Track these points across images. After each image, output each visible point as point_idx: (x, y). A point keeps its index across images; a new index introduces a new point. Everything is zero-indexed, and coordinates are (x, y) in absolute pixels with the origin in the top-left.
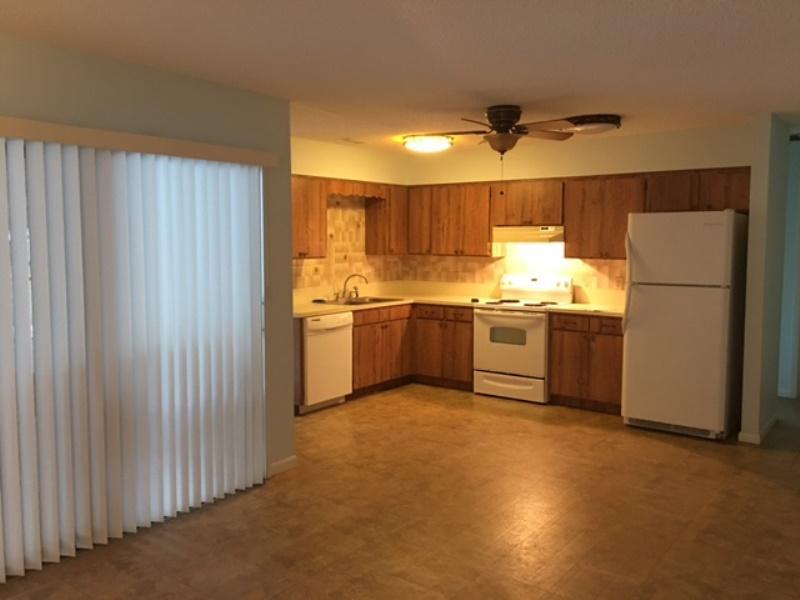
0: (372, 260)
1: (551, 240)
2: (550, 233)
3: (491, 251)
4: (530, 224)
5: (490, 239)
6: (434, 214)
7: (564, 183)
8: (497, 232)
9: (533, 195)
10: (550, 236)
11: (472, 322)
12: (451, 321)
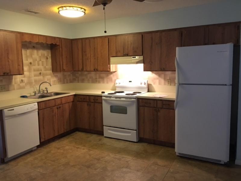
0: (56, 74)
1: (137, 63)
2: (137, 59)
3: (110, 69)
4: (127, 55)
5: (109, 64)
6: (84, 52)
7: (142, 35)
8: (112, 59)
9: (128, 41)
10: (137, 61)
11: (102, 103)
12: (93, 102)
